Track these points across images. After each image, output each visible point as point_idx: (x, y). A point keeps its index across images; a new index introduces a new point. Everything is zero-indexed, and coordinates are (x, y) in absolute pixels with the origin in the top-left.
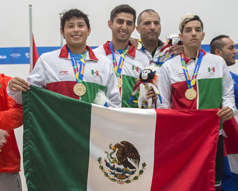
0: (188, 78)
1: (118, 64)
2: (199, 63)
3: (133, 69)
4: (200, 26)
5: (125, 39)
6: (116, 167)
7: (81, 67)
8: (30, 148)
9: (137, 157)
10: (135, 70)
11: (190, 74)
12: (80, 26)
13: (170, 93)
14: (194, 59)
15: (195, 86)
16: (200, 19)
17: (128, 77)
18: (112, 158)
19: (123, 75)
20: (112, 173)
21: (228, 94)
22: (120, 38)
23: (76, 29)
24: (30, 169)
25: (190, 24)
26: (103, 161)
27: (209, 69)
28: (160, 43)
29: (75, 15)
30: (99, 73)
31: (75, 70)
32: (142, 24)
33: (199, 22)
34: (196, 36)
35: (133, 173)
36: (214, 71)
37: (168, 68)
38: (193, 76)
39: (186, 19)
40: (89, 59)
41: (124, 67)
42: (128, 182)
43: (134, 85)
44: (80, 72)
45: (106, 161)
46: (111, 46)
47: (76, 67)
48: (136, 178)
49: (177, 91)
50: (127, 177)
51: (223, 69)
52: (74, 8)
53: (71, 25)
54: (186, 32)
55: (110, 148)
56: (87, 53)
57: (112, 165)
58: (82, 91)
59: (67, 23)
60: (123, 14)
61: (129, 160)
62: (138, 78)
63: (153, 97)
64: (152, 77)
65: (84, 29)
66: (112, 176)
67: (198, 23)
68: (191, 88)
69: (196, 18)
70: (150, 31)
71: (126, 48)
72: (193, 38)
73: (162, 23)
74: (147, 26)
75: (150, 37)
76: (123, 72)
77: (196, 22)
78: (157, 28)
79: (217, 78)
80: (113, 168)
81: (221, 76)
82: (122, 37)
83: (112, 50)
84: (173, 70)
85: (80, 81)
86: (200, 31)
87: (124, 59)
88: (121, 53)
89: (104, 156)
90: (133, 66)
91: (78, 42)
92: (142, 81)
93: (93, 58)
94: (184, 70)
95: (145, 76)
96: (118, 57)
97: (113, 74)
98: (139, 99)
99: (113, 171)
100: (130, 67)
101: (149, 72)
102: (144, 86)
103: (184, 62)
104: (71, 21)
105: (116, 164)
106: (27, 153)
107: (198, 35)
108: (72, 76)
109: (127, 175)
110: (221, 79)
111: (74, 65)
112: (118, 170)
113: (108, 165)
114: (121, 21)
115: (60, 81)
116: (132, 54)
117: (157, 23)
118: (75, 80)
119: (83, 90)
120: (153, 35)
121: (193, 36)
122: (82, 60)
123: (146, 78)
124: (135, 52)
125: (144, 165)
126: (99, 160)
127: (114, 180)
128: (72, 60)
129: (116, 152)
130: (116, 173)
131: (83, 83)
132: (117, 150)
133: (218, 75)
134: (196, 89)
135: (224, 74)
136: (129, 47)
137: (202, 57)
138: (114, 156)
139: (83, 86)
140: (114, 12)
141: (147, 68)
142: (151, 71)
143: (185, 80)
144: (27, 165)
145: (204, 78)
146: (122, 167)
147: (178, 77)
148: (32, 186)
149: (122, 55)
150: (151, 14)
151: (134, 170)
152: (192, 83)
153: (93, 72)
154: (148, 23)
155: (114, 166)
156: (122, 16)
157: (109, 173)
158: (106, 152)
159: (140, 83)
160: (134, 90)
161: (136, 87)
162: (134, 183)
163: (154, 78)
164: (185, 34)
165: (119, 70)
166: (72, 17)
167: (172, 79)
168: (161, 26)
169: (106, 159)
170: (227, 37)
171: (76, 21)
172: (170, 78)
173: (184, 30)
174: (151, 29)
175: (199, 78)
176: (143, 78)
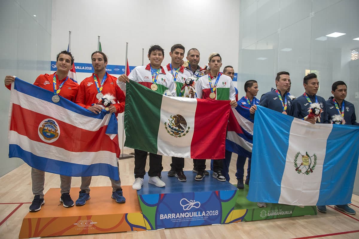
0: (211, 87)
1: (174, 76)
2: (218, 79)
3: (182, 79)
4: (220, 59)
5: (179, 62)
6: (174, 128)
7: (156, 76)
8: (128, 114)
9: (185, 124)
10: (183, 79)
11: (213, 85)
12: (160, 55)
13: (201, 94)
14: (216, 77)
15: (215, 91)
16: (220, 56)
17: (179, 83)
18: (172, 123)
19: (177, 82)
20: (172, 131)
21: (232, 97)
22: (176, 62)
23: (157, 56)
24: (128, 126)
25: (214, 58)
26: (167, 124)
27: (223, 83)
28: (198, 67)
29: (157, 49)
30: (166, 81)
31: (153, 77)
32: (190, 56)
33: (220, 58)
34: (217, 64)
35: (183, 132)
36: (226, 84)
37: (201, 81)
38: (214, 86)
39: (212, 55)
40: (161, 73)
41: (177, 77)
42: (180, 136)
43: (182, 87)
44: (155, 78)
45: (169, 124)
46: (170, 66)
47: (153, 75)
48: (184, 135)
49: (205, 94)
50: (179, 134)
51: (231, 84)
52: (157, 45)
53: (155, 54)
54: (212, 62)
55: (171, 118)
56: (161, 70)
57: (172, 127)
58: (156, 89)
59: (152, 52)
60: (178, 49)
61: (181, 124)
62: (185, 83)
63: (192, 94)
64: (192, 83)
65: (161, 57)
66: (172, 133)
67: (218, 58)
68: (213, 92)
69: (218, 55)
70: (194, 60)
71: (179, 68)
72: (215, 66)
73: (200, 56)
74: (192, 57)
75: (193, 63)
76: (177, 81)
77: (218, 57)
78: (198, 59)
79: (227, 88)
80: (172, 128)
81: (229, 87)
82: (178, 61)
83: (171, 68)
84: (204, 82)
85: (155, 83)
86: (220, 62)
87: (177, 73)
88: (176, 70)
89: (168, 122)
90: (182, 78)
91: (157, 63)
92: (187, 85)
93: (163, 72)
94: (210, 82)
95: (188, 82)
96: (174, 72)
97: (173, 82)
98: (184, 94)
99: (172, 130)
100: (181, 78)
101: (191, 80)
102: (187, 87)
103: (210, 78)
104: (155, 52)
105: (174, 126)
106: (127, 117)
107: (219, 64)
108: (151, 80)
109: (180, 133)
110: (229, 88)
111: (152, 74)
112: (175, 130)
113: (170, 127)
114: (177, 53)
115: (144, 81)
116: (182, 71)
117: (198, 56)
118: (152, 82)
119: (156, 87)
120: (195, 62)
121: (215, 65)
122: (157, 73)
123: (189, 83)
124: (183, 70)
125: (189, 128)
126: (165, 124)
127: (173, 135)
128: (152, 71)
129: (174, 120)
130: (174, 131)
131: (156, 84)
132: (174, 119)
133: (227, 86)
134: (215, 93)
135: (231, 87)
136: (180, 67)
137: (220, 76)
138: (173, 122)
139: (156, 85)
140: (173, 48)
141: (189, 78)
142: (192, 80)
143: (210, 88)
144: (126, 124)
145: (220, 87)
146: (177, 128)
147: (206, 86)
148: (129, 135)
149: (177, 71)
150: (195, 51)
151: (184, 130)
152: (214, 90)
153: (162, 79)
154: (193, 56)
155: (173, 127)
156: (178, 50)
157: (170, 131)
158: (169, 120)
159: (185, 86)
160: (182, 89)
161: (183, 88)
162: (183, 137)
163: (193, 83)
164: (211, 63)
165: (175, 79)
166: (156, 49)
167: (203, 87)
168: (200, 58)
169: (169, 123)
170: (232, 67)
171: (158, 52)
172: (202, 86)
173: (211, 61)
174: (194, 59)
175: (217, 87)
176: (187, 83)
